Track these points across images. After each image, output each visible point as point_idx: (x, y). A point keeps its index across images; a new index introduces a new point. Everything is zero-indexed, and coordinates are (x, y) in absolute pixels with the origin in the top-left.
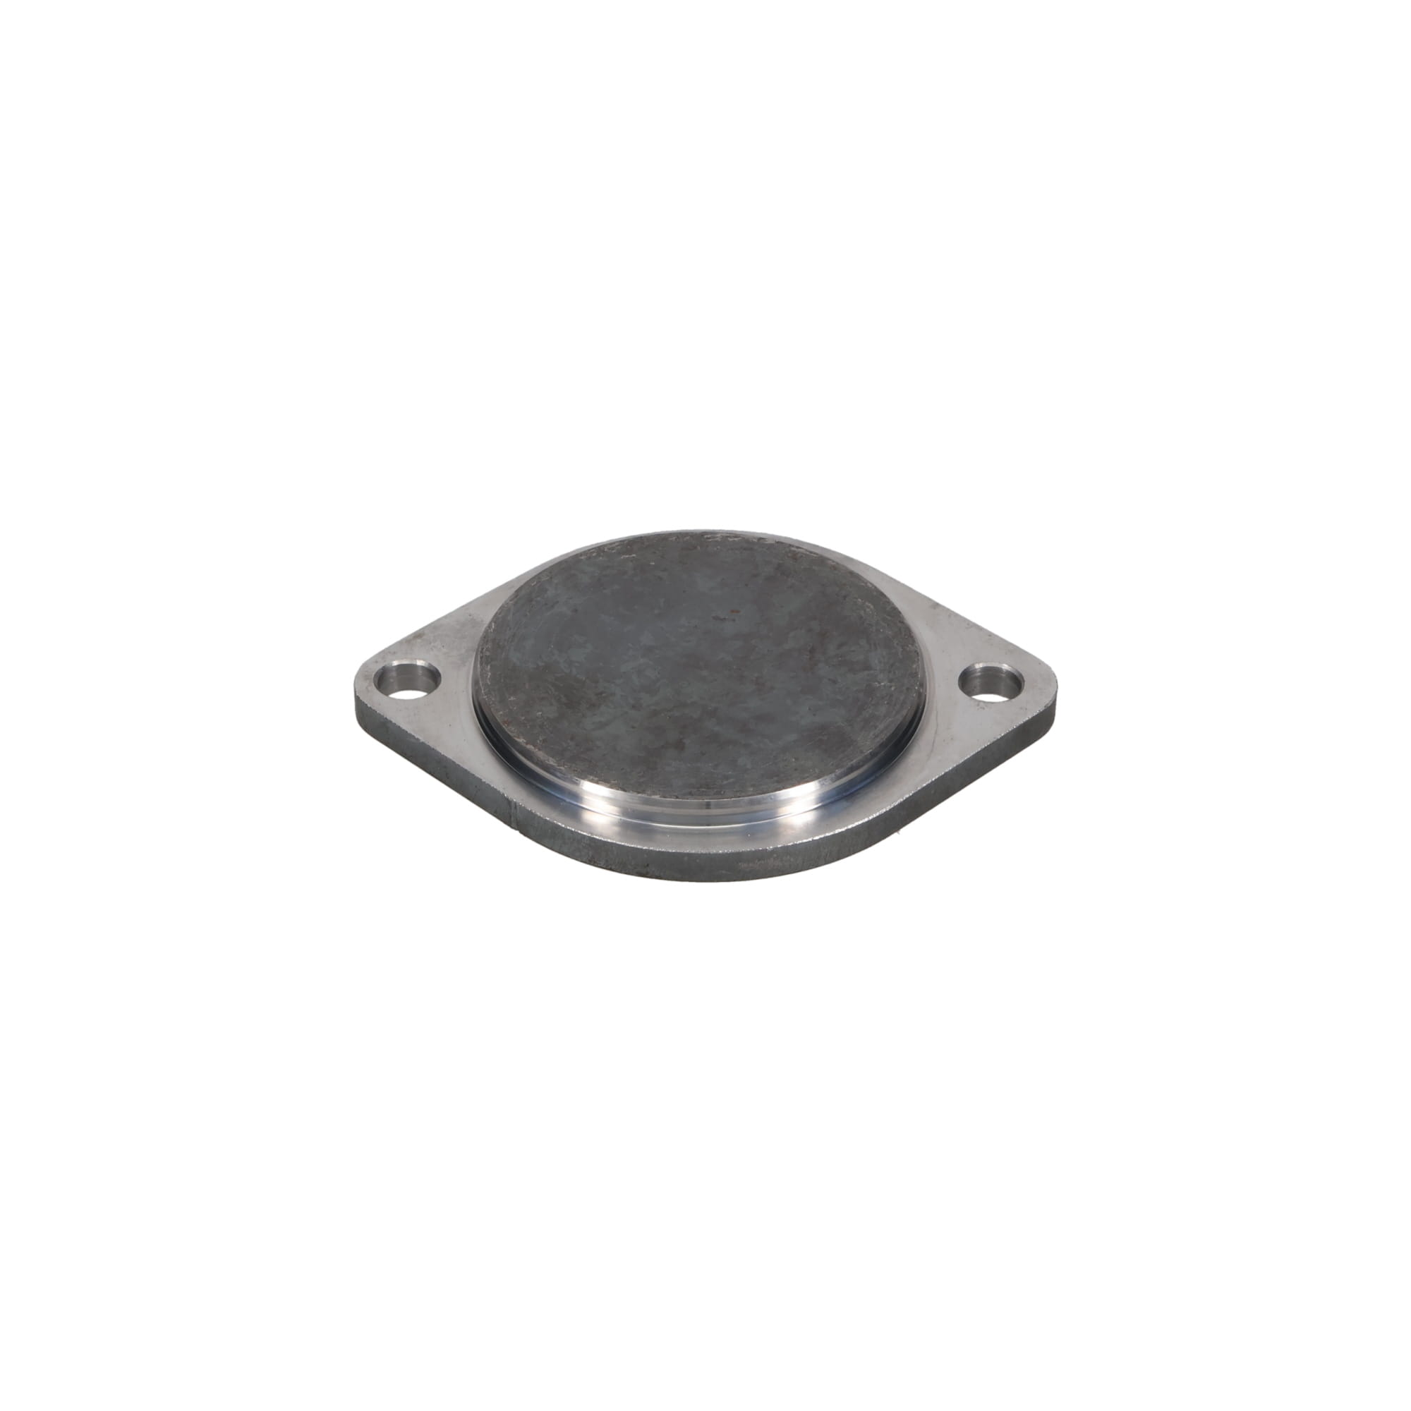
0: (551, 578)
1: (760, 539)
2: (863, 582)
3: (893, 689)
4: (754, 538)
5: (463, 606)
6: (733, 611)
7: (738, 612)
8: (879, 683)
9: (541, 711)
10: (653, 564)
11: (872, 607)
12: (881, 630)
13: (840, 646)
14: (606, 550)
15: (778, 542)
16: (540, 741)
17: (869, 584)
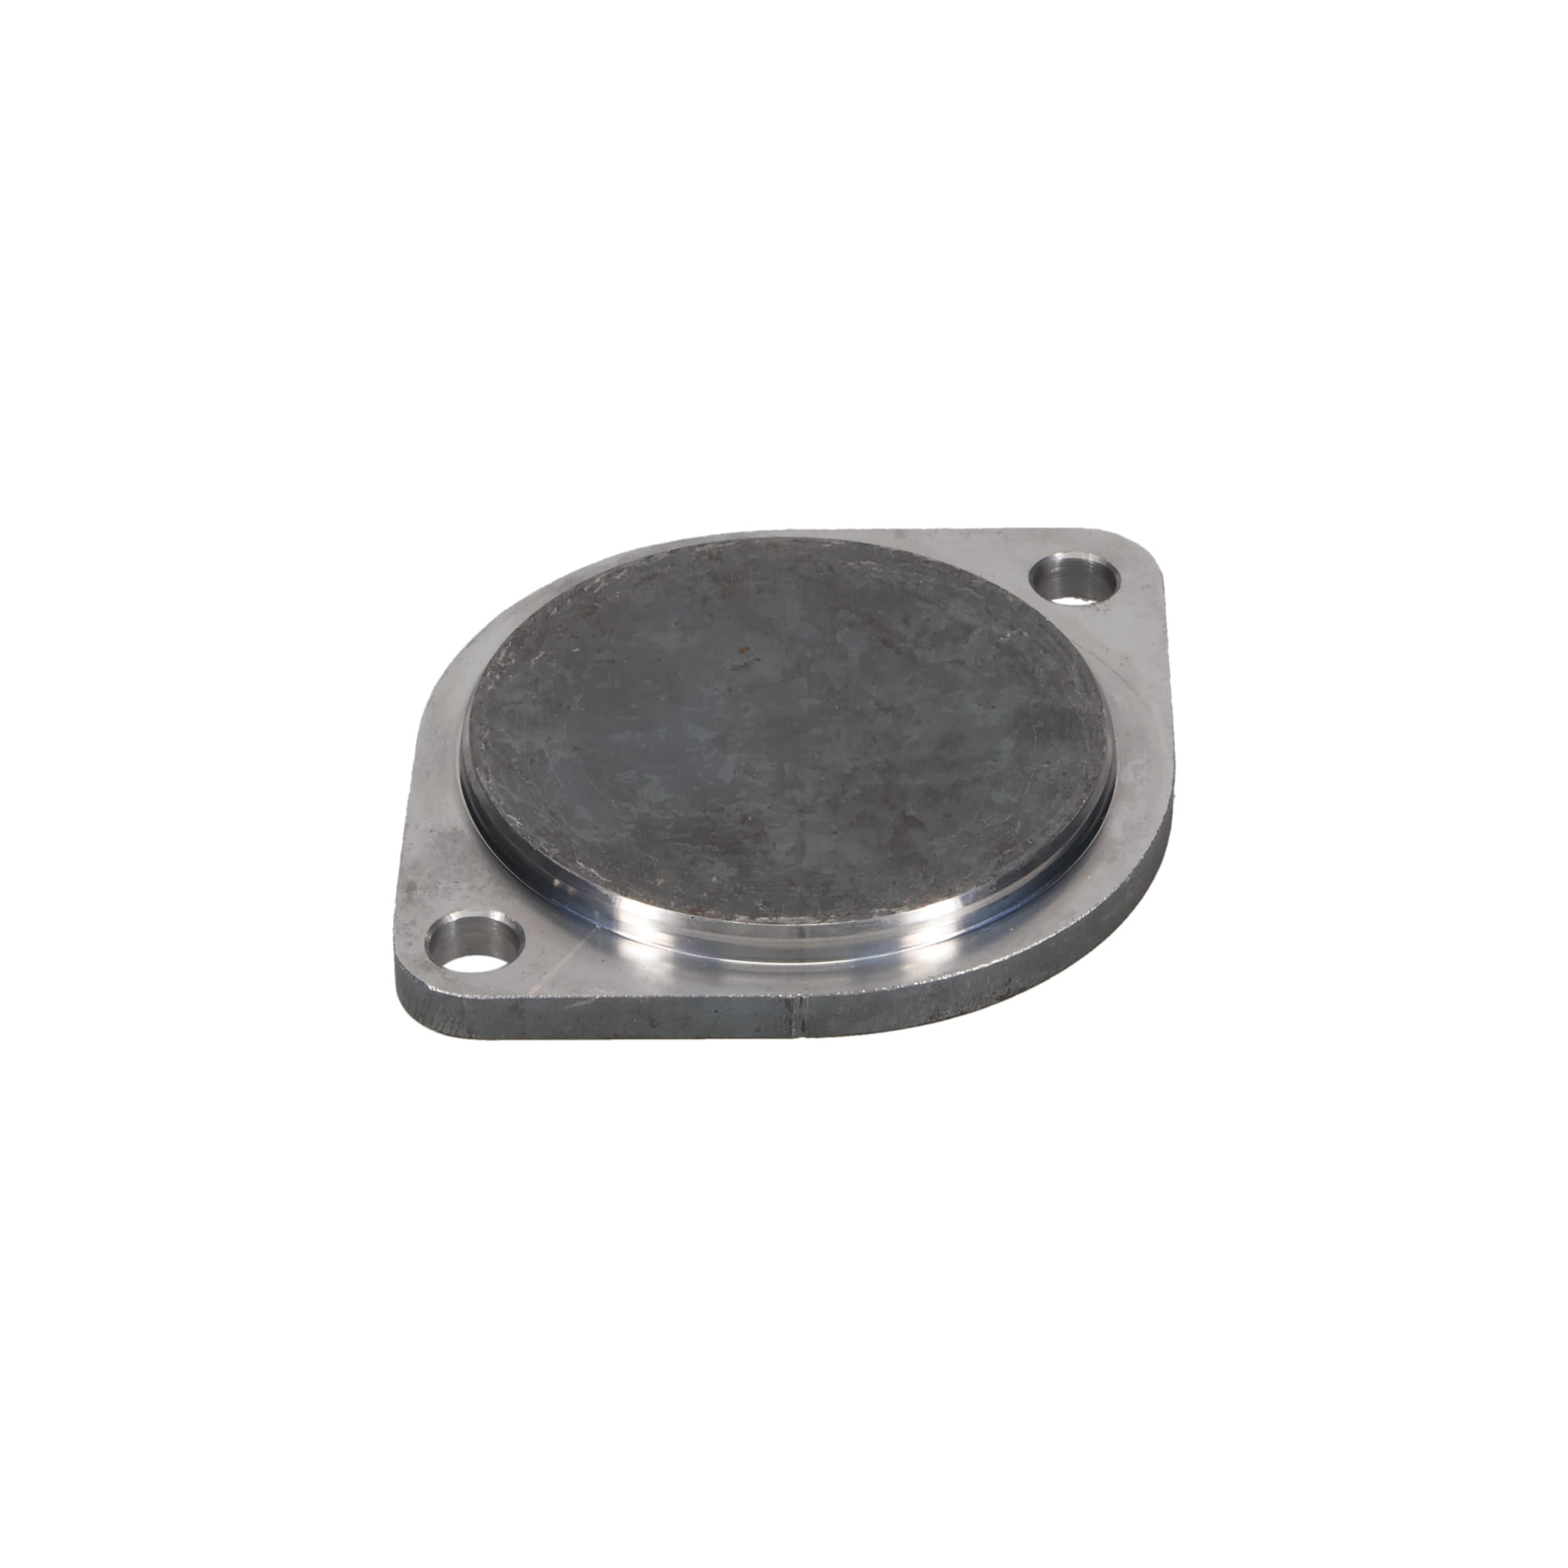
0: (492, 729)
1: (648, 558)
2: (826, 543)
3: (1026, 634)
4: (641, 561)
5: (407, 826)
6: (742, 651)
7: (748, 648)
8: (1005, 636)
9: (713, 875)
10: (577, 650)
11: (874, 564)
12: (921, 582)
13: (906, 621)
14: (503, 665)
15: (672, 552)
16: (762, 906)
17: (833, 542)
